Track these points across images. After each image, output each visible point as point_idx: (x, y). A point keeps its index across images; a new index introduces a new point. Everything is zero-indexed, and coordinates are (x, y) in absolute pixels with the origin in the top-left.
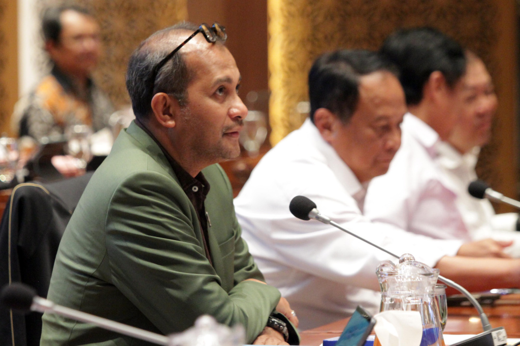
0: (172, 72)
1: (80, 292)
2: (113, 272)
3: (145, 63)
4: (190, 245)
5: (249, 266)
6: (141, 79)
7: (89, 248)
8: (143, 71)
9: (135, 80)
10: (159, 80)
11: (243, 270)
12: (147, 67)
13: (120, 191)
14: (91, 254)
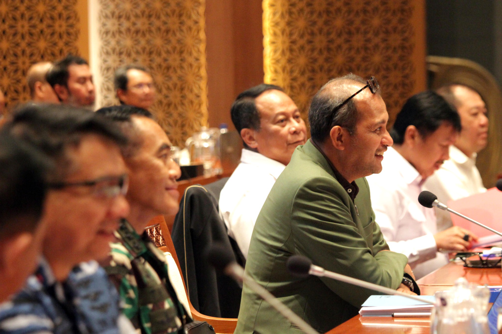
0: (347, 114)
1: (271, 261)
2: (295, 245)
3: (327, 105)
4: (351, 227)
5: (380, 242)
6: (323, 116)
7: (278, 229)
8: (325, 110)
9: (318, 115)
10: (337, 118)
11: (377, 244)
12: (329, 108)
13: (301, 190)
14: (279, 233)
